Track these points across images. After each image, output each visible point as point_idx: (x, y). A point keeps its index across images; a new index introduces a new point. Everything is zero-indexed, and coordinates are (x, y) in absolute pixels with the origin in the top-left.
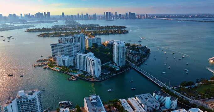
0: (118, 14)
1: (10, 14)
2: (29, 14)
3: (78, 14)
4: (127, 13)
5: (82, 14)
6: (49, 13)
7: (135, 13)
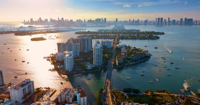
0: (171, 20)
1: (77, 20)
2: (91, 20)
3: (130, 20)
4: (182, 19)
5: (134, 20)
6: (105, 19)
7: (192, 19)
